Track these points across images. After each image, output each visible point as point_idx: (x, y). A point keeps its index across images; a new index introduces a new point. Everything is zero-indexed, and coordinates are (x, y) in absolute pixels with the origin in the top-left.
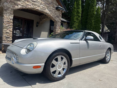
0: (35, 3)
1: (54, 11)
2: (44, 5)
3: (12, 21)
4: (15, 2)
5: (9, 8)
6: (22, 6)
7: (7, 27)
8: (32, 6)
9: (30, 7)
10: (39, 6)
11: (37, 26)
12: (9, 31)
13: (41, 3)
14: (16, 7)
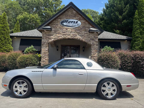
0: (65, 33)
1: (86, 35)
2: (74, 32)
3: (47, 52)
4: (49, 37)
5: (45, 43)
6: (54, 38)
7: (44, 57)
8: (63, 37)
9: (61, 38)
10: (69, 35)
11: (83, 51)
12: (44, 60)
13: (72, 31)
14: (50, 41)
